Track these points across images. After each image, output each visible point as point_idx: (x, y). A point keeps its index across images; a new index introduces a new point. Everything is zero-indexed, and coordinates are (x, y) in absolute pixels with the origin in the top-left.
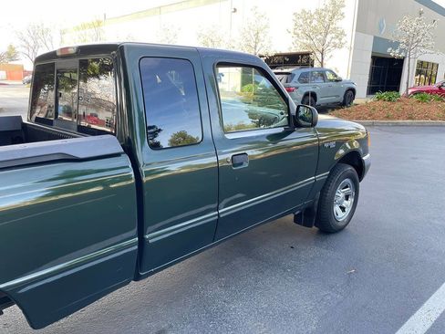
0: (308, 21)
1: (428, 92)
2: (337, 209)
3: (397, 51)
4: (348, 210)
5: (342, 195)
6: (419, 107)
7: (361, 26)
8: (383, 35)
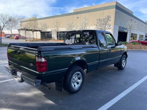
0: (101, 21)
1: (135, 42)
2: (123, 65)
3: (127, 31)
4: (124, 65)
5: (123, 61)
6: (134, 46)
7: (115, 23)
8: (121, 26)
